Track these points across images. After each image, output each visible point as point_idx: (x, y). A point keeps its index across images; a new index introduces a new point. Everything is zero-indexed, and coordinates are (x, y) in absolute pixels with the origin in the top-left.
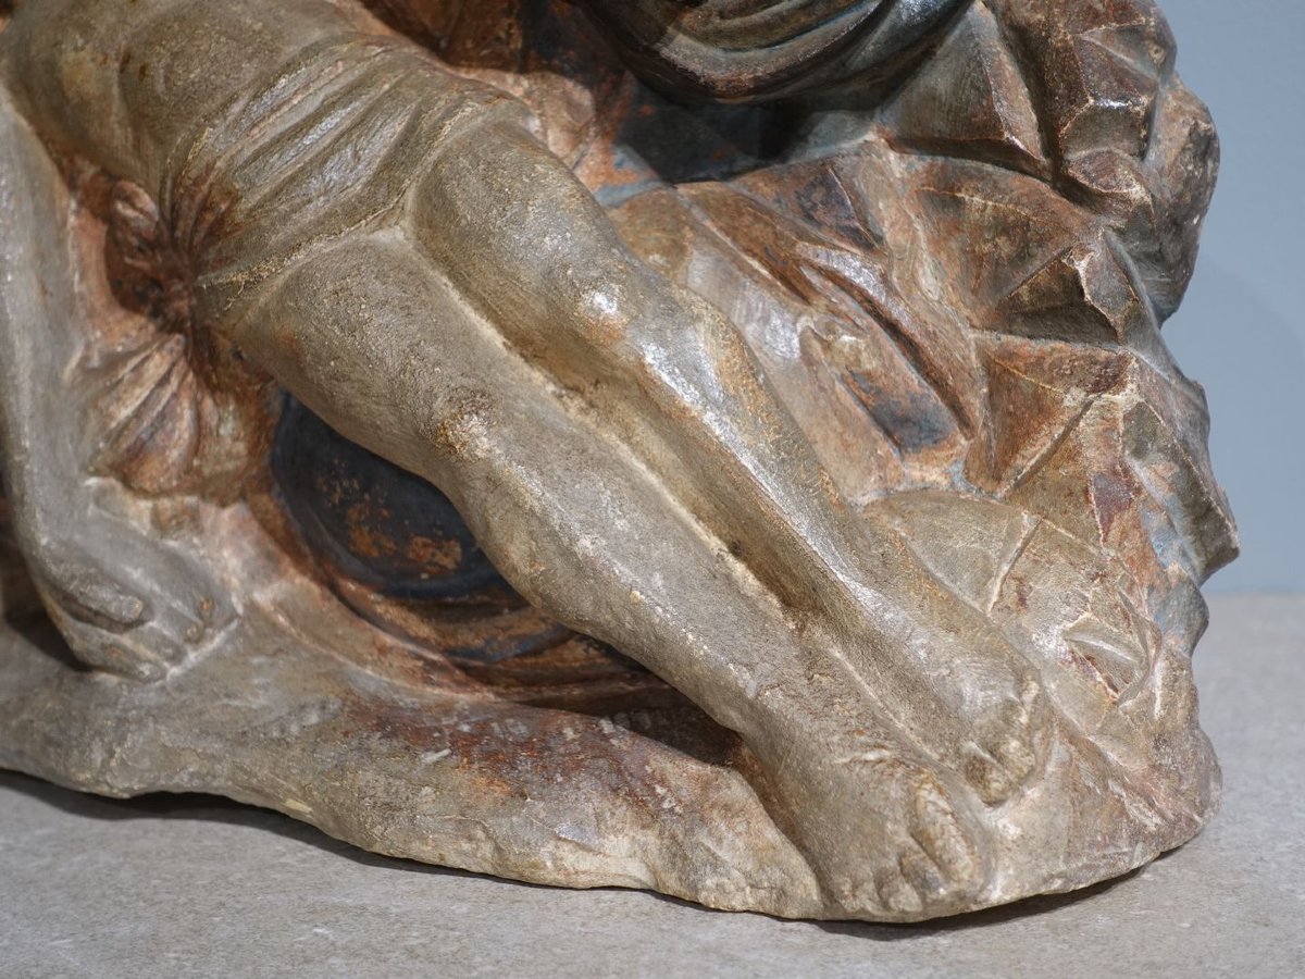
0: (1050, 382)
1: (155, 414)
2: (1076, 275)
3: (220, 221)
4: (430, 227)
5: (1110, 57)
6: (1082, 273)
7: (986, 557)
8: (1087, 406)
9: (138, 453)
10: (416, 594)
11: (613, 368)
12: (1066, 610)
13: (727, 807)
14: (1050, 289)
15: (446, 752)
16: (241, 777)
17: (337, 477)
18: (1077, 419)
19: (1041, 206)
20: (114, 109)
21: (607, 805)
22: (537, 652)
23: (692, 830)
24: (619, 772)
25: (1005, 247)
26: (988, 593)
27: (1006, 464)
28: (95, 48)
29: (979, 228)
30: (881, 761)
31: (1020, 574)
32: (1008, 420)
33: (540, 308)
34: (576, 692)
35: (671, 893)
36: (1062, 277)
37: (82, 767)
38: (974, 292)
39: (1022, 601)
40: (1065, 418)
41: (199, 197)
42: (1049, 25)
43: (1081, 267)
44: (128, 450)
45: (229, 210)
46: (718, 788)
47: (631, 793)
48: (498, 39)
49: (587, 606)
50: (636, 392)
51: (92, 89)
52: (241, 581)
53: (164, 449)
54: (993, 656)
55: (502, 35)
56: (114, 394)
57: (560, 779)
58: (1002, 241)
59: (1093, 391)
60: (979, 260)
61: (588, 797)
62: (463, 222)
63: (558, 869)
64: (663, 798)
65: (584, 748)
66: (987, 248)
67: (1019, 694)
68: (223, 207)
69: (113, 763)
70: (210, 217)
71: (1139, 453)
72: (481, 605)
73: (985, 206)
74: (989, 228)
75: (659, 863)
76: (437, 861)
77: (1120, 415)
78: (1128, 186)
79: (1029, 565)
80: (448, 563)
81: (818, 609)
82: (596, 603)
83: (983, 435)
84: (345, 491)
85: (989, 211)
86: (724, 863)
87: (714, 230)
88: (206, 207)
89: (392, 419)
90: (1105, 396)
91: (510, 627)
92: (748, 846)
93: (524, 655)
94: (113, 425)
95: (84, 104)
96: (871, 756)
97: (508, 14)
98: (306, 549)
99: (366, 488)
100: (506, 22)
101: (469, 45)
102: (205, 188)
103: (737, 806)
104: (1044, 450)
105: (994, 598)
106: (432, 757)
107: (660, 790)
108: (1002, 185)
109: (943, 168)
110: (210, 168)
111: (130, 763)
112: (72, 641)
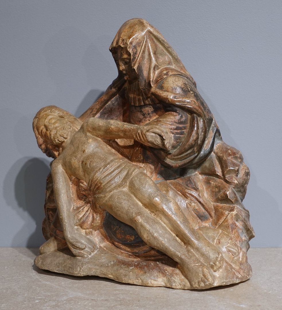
0: (224, 210)
1: (86, 216)
2: (227, 194)
3: (99, 187)
4: (131, 188)
5: (232, 161)
6: (228, 194)
7: (214, 236)
8: (229, 214)
9: (83, 222)
10: (127, 244)
11: (159, 209)
12: (226, 244)
13: (176, 274)
14: (223, 196)
15: (134, 267)
16: (101, 272)
17: (115, 226)
18: (227, 216)
19: (222, 184)
20: (81, 169)
21: (158, 274)
22: (146, 252)
23: (171, 277)
24: (160, 269)
25: (217, 190)
26: (214, 242)
27: (217, 223)
28: (77, 160)
29: (213, 187)
30: (198, 265)
31: (219, 239)
32: (218, 216)
33: (148, 200)
35: (168, 287)
36: (225, 195)
37: (76, 271)
38: (212, 197)
39: (219, 243)
40: (226, 216)
41: (95, 183)
42: (223, 156)
43: (228, 193)
44: (82, 222)
45: (100, 185)
46: (175, 271)
47: (162, 272)
48: (139, 158)
49: (156, 244)
50: (162, 213)
51: (77, 166)
52: (99, 243)
53: (88, 222)
54: (215, 250)
55: (140, 157)
56: (79, 213)
57: (151, 270)
58: (216, 189)
59: (230, 212)
60: (213, 192)
61: (155, 273)
62: (136, 187)
63: (151, 283)
64: (167, 273)
65: (155, 266)
66: (214, 190)
67: (218, 256)
68: (99, 185)
69: (81, 270)
70: (97, 186)
71: (237, 221)
72: (137, 245)
74: (214, 187)
75: (166, 282)
76: (133, 283)
77: (234, 215)
78: (235, 181)
79: (220, 237)
80: (132, 239)
81: (189, 244)
82: (157, 243)
83: (214, 218)
84: (116, 228)
85: (214, 184)
86: (176, 282)
87: (173, 187)
88: (96, 185)
89: (126, 217)
90: (231, 212)
91: (142, 249)
92: (179, 279)
93: (145, 253)
94: (79, 218)
95: (75, 168)
96: (197, 264)
97: (140, 154)
99: (119, 228)
100: (140, 155)
101: (134, 158)
102: (96, 182)
103: (178, 274)
104: (223, 220)
105: (215, 242)
106: (131, 268)
107: (166, 272)
108: (216, 180)
109: (208, 178)
110: (97, 179)
111: (84, 270)
112: (73, 252)
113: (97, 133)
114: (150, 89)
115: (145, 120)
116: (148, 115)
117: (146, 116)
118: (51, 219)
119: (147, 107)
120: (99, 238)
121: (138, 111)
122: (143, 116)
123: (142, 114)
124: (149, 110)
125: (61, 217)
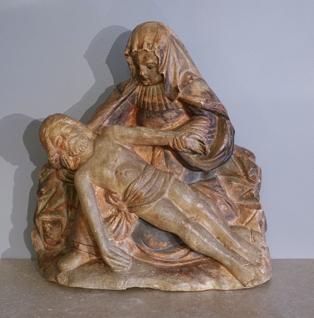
0: (251, 209)
1: (120, 227)
2: (253, 193)
3: (139, 197)
4: (171, 195)
5: (252, 161)
6: (254, 193)
7: (248, 235)
8: (257, 212)
11: (202, 214)
12: (260, 241)
13: (222, 276)
14: (249, 196)
15: (178, 274)
16: (146, 283)
17: (148, 234)
18: (256, 214)
19: (245, 183)
20: (114, 180)
21: (205, 278)
22: (182, 257)
23: (219, 279)
24: (205, 273)
25: (240, 190)
26: (250, 240)
27: (244, 221)
28: (110, 170)
29: (236, 187)
30: (249, 265)
31: (253, 237)
32: (244, 215)
33: (191, 206)
34: (190, 263)
35: (217, 289)
36: (251, 194)
37: (119, 285)
38: (236, 196)
39: (255, 240)
40: (254, 214)
41: (134, 193)
43: (254, 192)
45: (141, 195)
46: (220, 273)
47: (208, 275)
48: (162, 163)
49: (205, 249)
50: (205, 217)
51: (110, 176)
52: (128, 253)
53: (122, 233)
55: (163, 163)
56: (112, 225)
57: (197, 275)
58: (240, 189)
59: (257, 210)
60: (236, 192)
61: (203, 277)
62: (178, 194)
63: (200, 288)
64: (213, 276)
65: (198, 270)
66: (237, 190)
67: (261, 253)
68: (140, 194)
69: (126, 284)
70: (137, 196)
72: (172, 251)
73: (236, 184)
74: (237, 187)
75: (215, 285)
76: (181, 290)
77: (261, 213)
78: (258, 180)
79: (254, 235)
80: (165, 246)
81: (231, 245)
83: (239, 217)
84: (150, 236)
85: (237, 185)
86: (225, 283)
88: (135, 195)
89: (174, 225)
90: (259, 210)
91: (178, 254)
92: (227, 280)
93: (180, 258)
94: (112, 230)
95: (108, 179)
96: (247, 264)
97: (163, 159)
98: (136, 246)
99: (153, 236)
100: (163, 160)
102: (136, 192)
103: (224, 275)
104: (250, 219)
105: (251, 241)
106: (176, 275)
107: (212, 275)
108: (238, 181)
109: (228, 178)
110: (137, 189)
111: (128, 283)
112: (112, 266)
113: (125, 141)
114: (178, 94)
115: (167, 125)
116: (170, 121)
117: (168, 121)
118: (48, 232)
119: (169, 112)
120: (127, 248)
121: (158, 116)
122: (165, 121)
123: (164, 120)
124: (172, 115)
125: (95, 231)
